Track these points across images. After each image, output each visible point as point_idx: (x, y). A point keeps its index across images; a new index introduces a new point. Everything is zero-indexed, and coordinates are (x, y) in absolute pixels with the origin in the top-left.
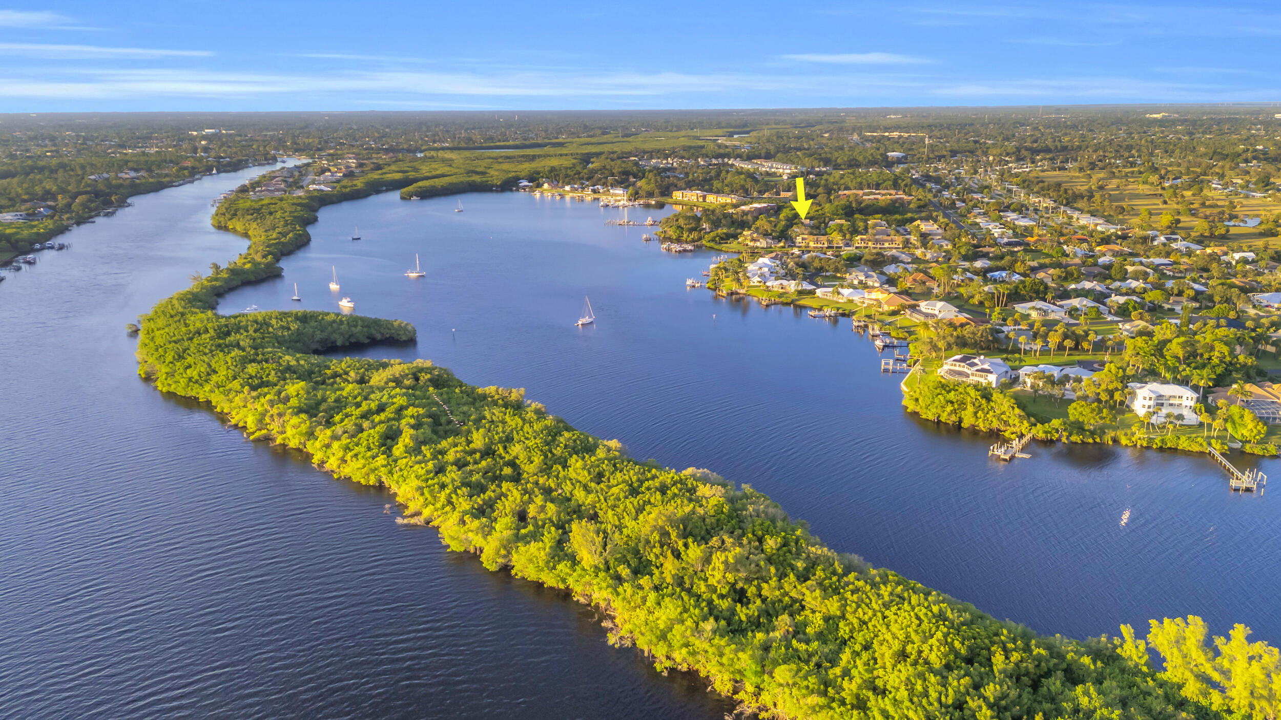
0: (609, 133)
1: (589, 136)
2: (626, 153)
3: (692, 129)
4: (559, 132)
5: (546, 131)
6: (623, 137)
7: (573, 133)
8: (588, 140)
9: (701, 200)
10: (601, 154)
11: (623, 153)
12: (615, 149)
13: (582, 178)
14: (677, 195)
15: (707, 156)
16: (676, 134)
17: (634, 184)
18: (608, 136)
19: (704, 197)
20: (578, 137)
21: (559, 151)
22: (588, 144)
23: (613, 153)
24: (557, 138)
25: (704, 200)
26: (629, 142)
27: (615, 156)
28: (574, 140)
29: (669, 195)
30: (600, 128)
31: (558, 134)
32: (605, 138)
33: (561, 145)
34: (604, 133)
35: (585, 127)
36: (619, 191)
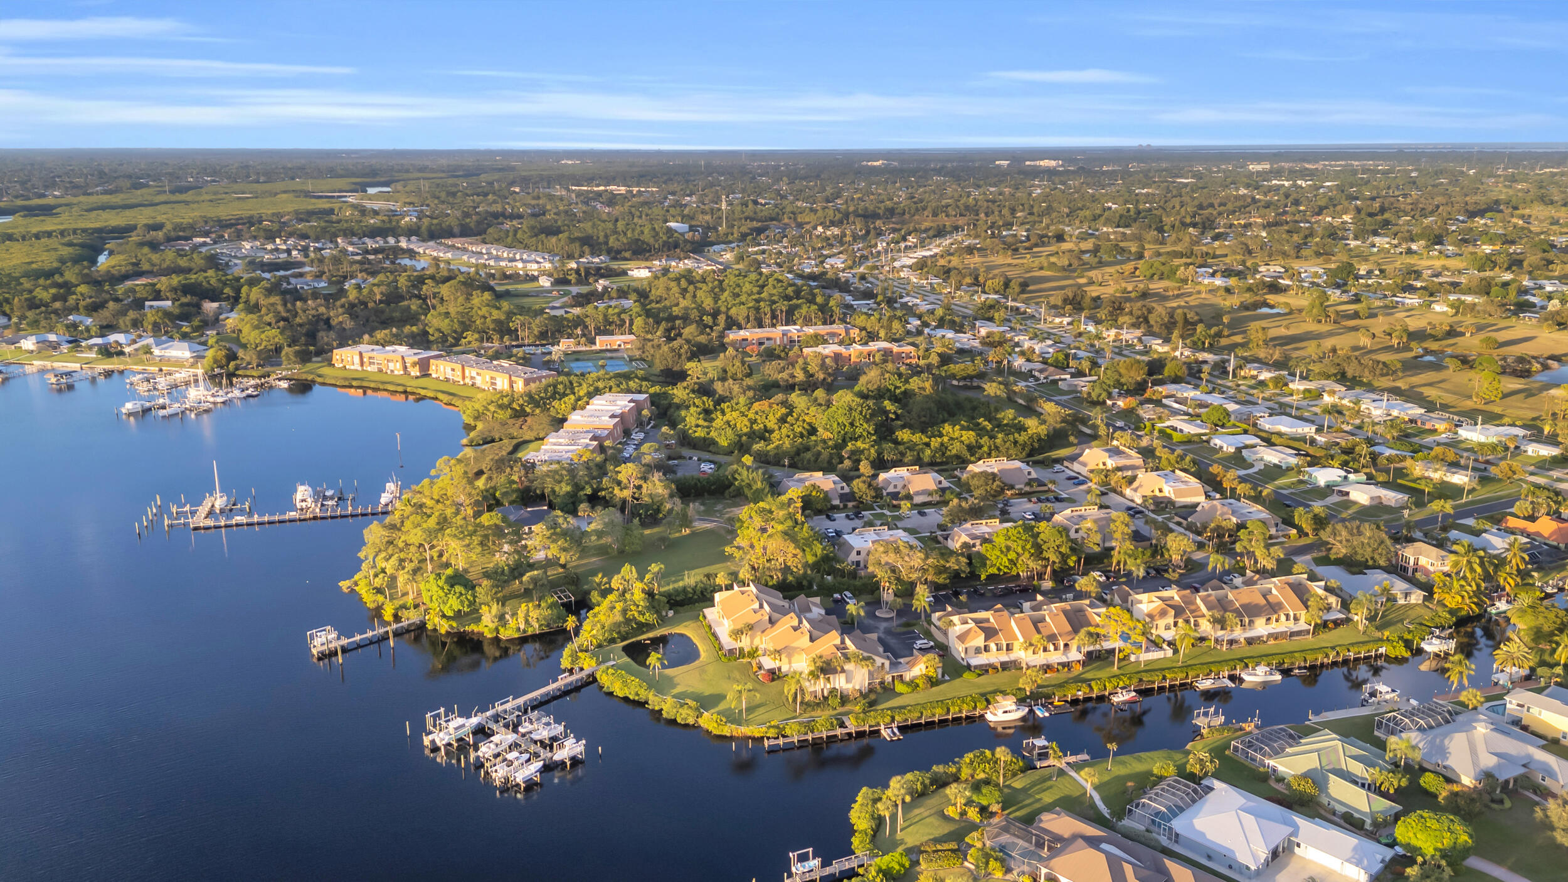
0: (147, 186)
1: (106, 192)
2: (184, 230)
3: (293, 179)
4: (51, 184)
5: (23, 183)
6: (172, 192)
7: (76, 187)
8: (105, 198)
9: (415, 372)
10: (130, 229)
11: (178, 227)
12: (160, 219)
13: (75, 309)
14: (347, 358)
15: (354, 234)
16: (268, 187)
17: (215, 322)
18: (144, 191)
19: (424, 365)
20: (86, 194)
21: (37, 225)
22: (103, 208)
23: (158, 227)
24: (43, 196)
25: (425, 374)
26: (187, 203)
27: (160, 235)
28: (75, 200)
29: (324, 353)
30: (130, 177)
31: (46, 187)
32: (139, 195)
33: (47, 211)
34: (137, 186)
35: (101, 174)
36: (180, 351)
